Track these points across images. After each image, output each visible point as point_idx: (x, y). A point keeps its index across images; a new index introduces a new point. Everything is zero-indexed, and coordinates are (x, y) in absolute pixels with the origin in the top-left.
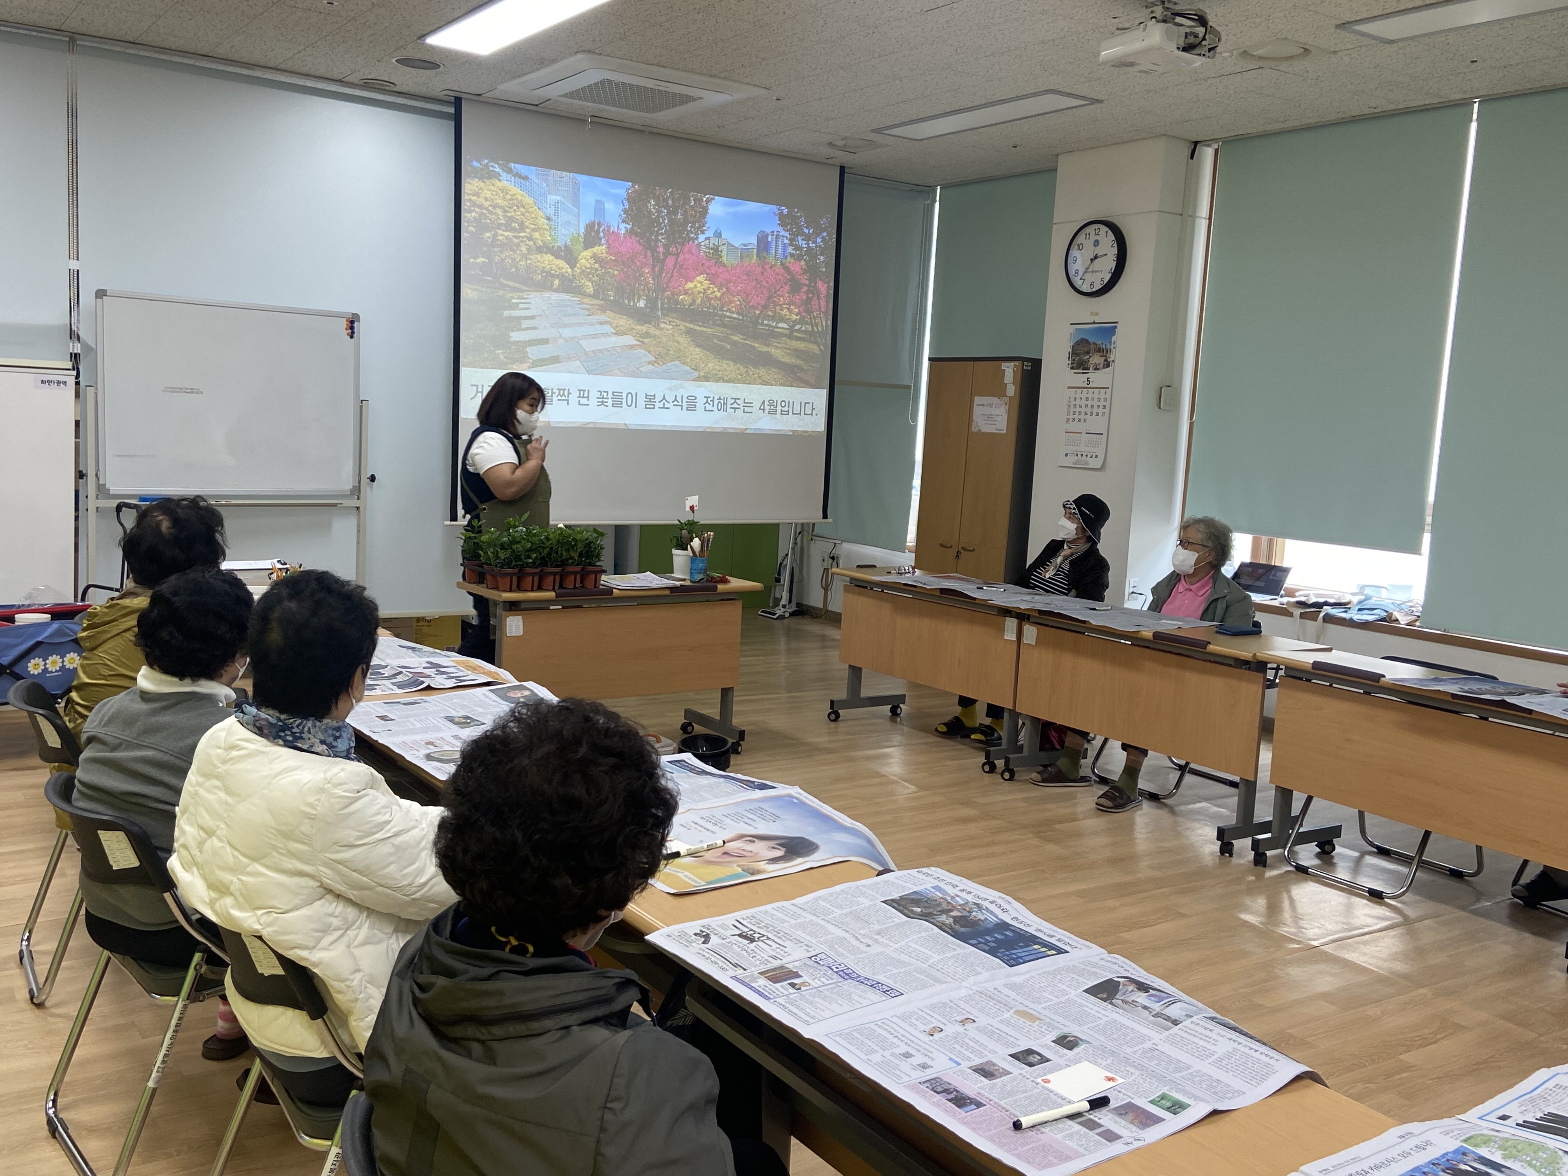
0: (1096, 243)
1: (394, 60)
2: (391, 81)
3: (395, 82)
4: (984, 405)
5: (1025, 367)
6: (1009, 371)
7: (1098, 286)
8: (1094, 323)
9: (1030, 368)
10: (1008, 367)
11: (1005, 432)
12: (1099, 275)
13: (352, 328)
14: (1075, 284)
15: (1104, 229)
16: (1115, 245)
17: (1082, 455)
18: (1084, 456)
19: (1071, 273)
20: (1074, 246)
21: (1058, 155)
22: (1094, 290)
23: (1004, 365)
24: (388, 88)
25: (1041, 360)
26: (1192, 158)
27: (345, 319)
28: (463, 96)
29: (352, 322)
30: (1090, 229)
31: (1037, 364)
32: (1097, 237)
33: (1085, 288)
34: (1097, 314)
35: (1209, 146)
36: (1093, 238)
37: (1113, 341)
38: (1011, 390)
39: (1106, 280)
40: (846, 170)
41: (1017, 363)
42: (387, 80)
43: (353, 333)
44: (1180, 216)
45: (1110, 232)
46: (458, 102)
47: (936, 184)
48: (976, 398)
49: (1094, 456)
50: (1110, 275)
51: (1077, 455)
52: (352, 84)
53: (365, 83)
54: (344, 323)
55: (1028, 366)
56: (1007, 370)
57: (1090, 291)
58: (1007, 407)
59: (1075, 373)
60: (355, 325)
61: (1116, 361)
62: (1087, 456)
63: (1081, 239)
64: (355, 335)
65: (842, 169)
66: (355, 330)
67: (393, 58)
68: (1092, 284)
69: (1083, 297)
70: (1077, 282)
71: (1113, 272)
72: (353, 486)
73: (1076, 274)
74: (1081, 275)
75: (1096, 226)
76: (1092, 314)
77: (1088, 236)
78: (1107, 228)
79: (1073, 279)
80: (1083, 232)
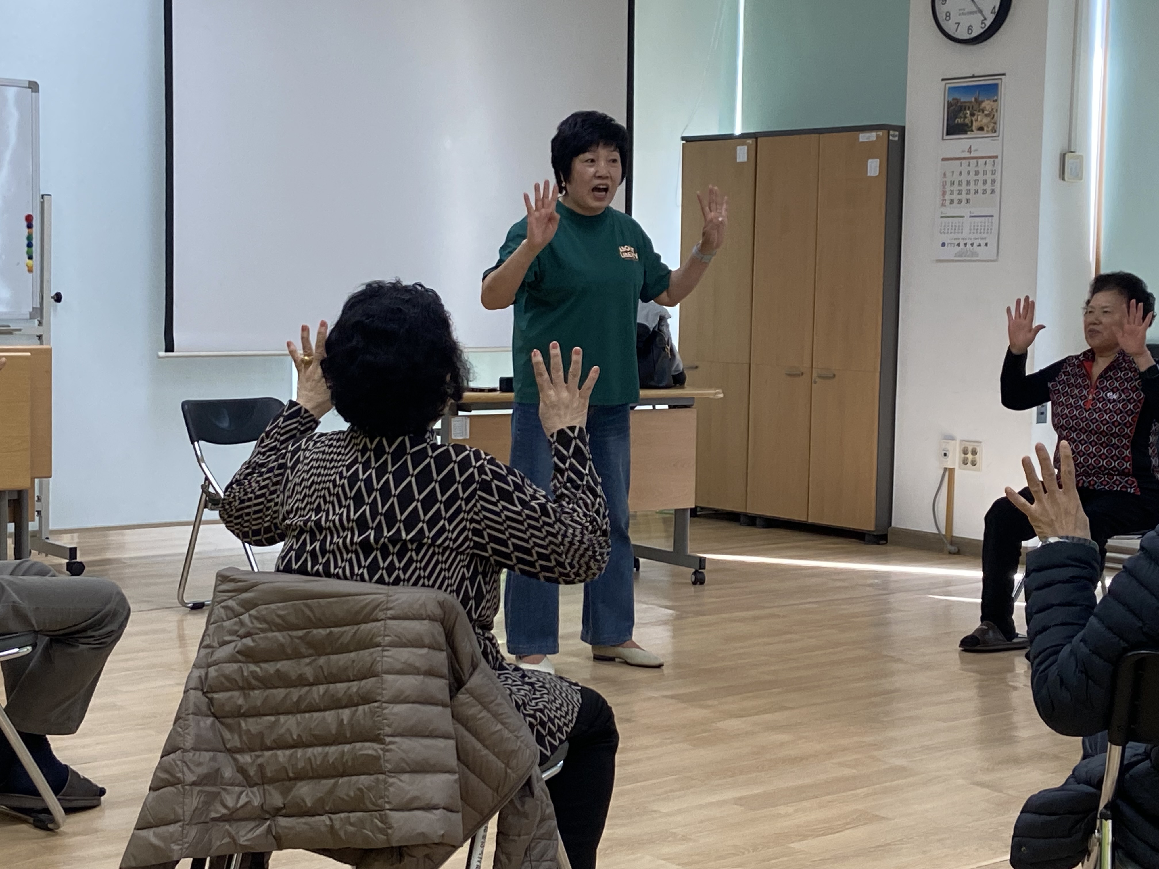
7: (977, 31)
8: (974, 77)
9: (892, 138)
10: (868, 138)
12: (980, 17)
14: (946, 30)
17: (965, 244)
18: (968, 246)
19: (941, 17)
22: (974, 35)
23: (863, 136)
25: (904, 128)
31: (899, 133)
33: (961, 34)
34: (976, 66)
38: (874, 170)
39: (988, 23)
41: (880, 133)
49: (983, 245)
50: (993, 16)
51: (959, 245)
57: (967, 36)
59: (951, 139)
62: (972, 245)
68: (970, 29)
69: (958, 45)
70: (949, 27)
71: (997, 10)
72: (33, 308)
73: (948, 18)
74: (954, 18)
76: (970, 66)
79: (945, 24)
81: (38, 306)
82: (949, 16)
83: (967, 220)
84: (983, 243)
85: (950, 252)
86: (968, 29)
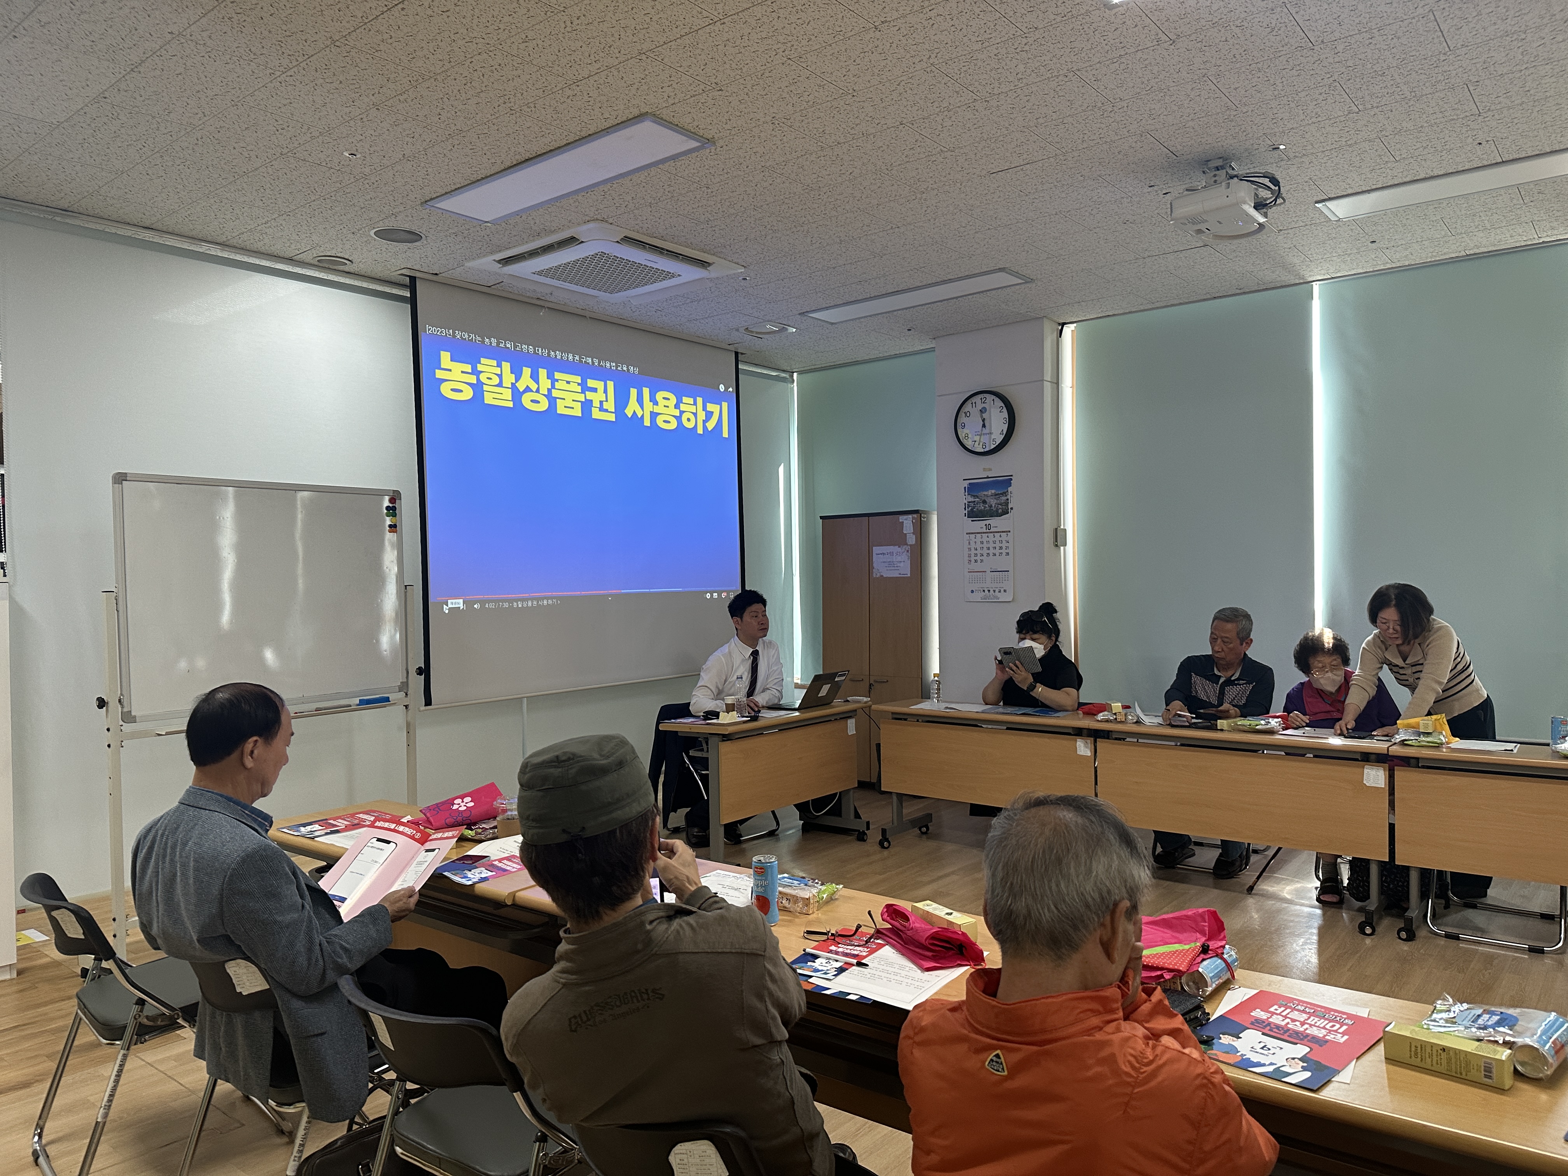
0: (985, 410)
1: (372, 233)
2: (350, 258)
3: (355, 260)
4: (884, 554)
5: (916, 519)
6: (908, 523)
7: (991, 446)
8: (988, 477)
9: (919, 519)
10: (907, 520)
11: (910, 576)
12: (992, 437)
14: (967, 446)
15: (990, 397)
16: (1005, 410)
17: (989, 591)
18: (991, 591)
19: (962, 437)
20: (962, 414)
22: (987, 449)
23: (902, 518)
26: (1060, 337)
28: (419, 275)
30: (977, 399)
32: (984, 405)
33: (977, 449)
34: (990, 470)
36: (980, 406)
37: (1010, 491)
38: (911, 539)
39: (998, 441)
41: (915, 516)
42: (346, 257)
46: (412, 283)
48: (875, 548)
50: (1002, 436)
51: (982, 591)
52: (304, 262)
53: (318, 261)
56: (904, 522)
57: (983, 450)
58: (910, 554)
61: (1015, 508)
62: (994, 591)
63: (968, 407)
65: (737, 354)
67: (374, 228)
68: (984, 444)
69: (977, 456)
70: (969, 444)
71: (1005, 433)
73: (968, 438)
74: (973, 438)
75: (982, 396)
76: (984, 470)
77: (974, 405)
78: (993, 397)
79: (965, 442)
80: (969, 402)
83: (989, 575)
84: (1002, 590)
85: (978, 596)
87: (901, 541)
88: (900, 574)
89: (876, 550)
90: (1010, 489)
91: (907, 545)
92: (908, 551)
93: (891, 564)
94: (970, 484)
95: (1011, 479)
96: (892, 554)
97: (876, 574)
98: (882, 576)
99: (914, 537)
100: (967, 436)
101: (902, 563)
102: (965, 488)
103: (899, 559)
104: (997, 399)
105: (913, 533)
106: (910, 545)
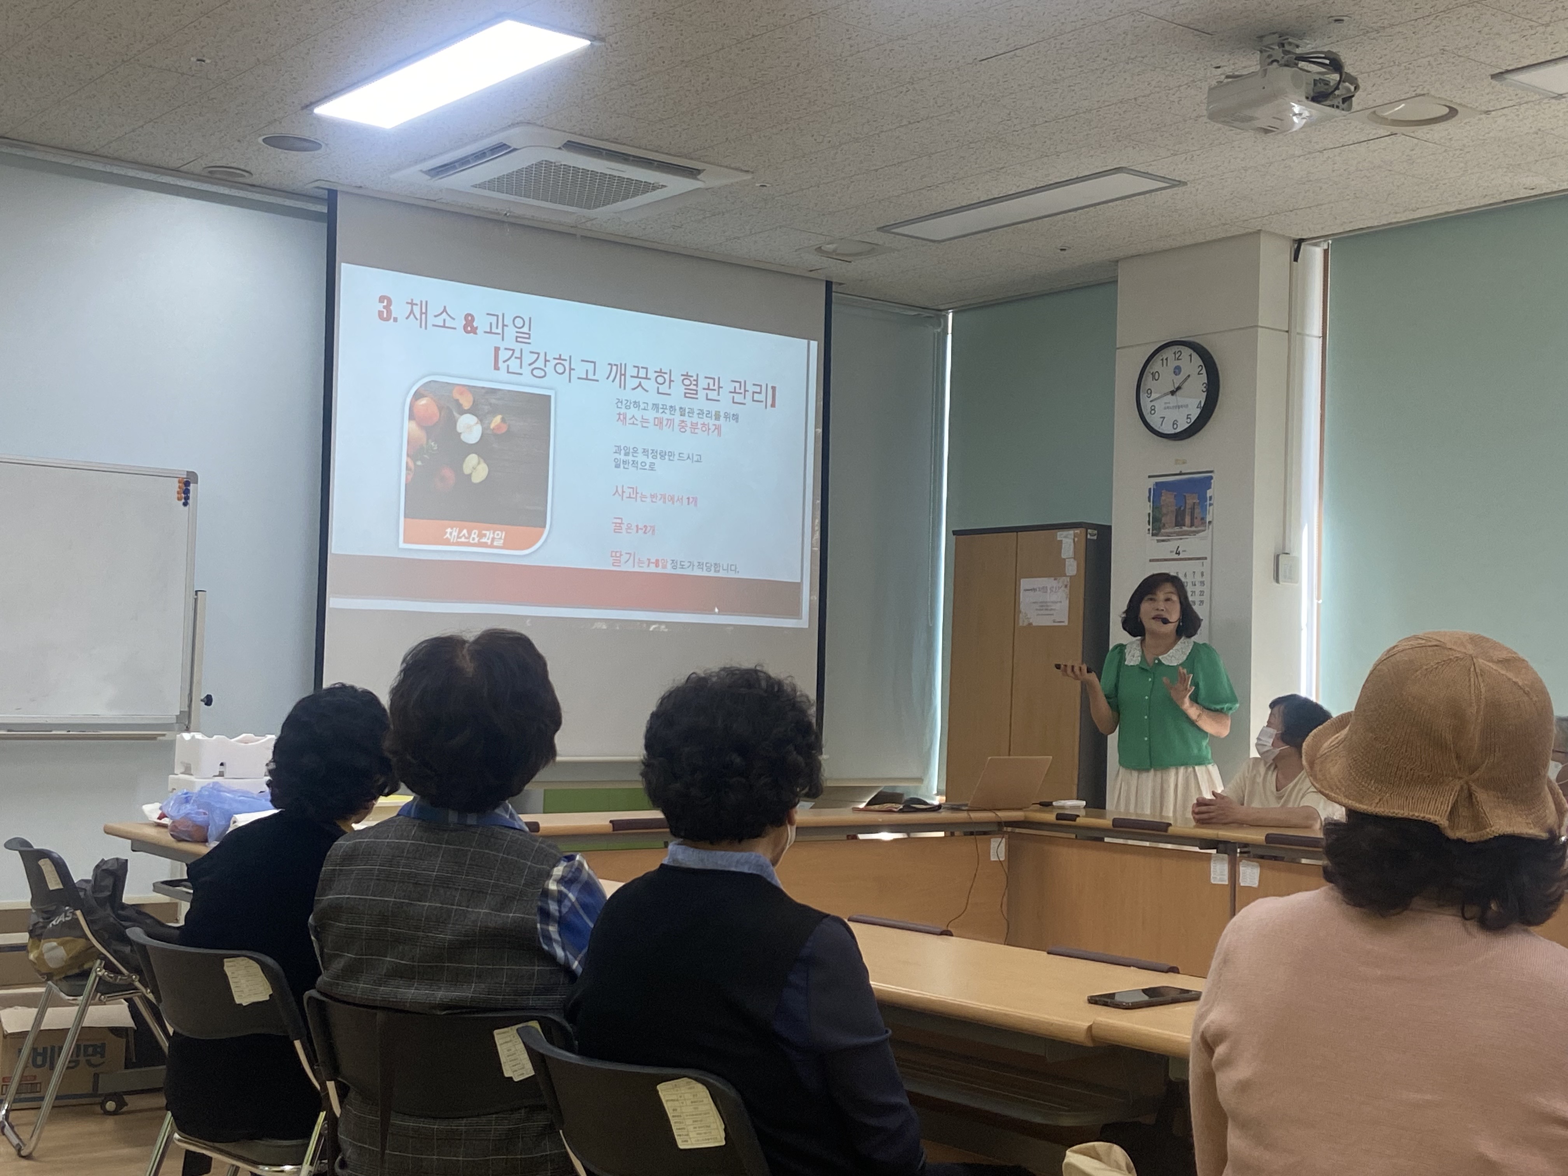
0: (1177, 370)
1: (260, 140)
2: (247, 169)
3: (252, 172)
4: (1034, 590)
5: (1089, 536)
6: (1067, 541)
7: (1183, 426)
8: (1181, 474)
9: (1095, 538)
10: (1066, 537)
11: (1066, 623)
12: (1186, 412)
13: (187, 492)
14: (1151, 424)
15: (1186, 351)
16: (1204, 371)
19: (1146, 411)
20: (1148, 377)
21: (1117, 261)
22: (1178, 430)
23: (1061, 535)
24: (241, 180)
25: (1110, 528)
26: (1296, 259)
27: (177, 480)
28: (339, 188)
29: (187, 484)
30: (1169, 353)
31: (1105, 532)
32: (1177, 363)
33: (1168, 429)
34: (1184, 462)
35: (1316, 245)
36: (1173, 364)
37: (1208, 496)
38: (1072, 568)
39: (1194, 418)
40: (834, 288)
41: (1077, 531)
42: (242, 167)
43: (187, 498)
44: (1287, 334)
45: (1195, 355)
46: (331, 198)
47: (947, 306)
48: (1022, 580)
50: (1199, 411)
52: (193, 174)
53: (210, 172)
54: (175, 486)
55: (1092, 534)
56: (1065, 540)
57: (1173, 432)
58: (1067, 590)
59: (1158, 541)
60: (192, 487)
61: (1214, 522)
63: (1156, 366)
64: (190, 501)
65: (829, 285)
66: (191, 495)
67: (260, 136)
69: (1164, 440)
70: (1154, 421)
71: (1202, 405)
72: (181, 712)
73: (1153, 412)
74: (1160, 411)
75: (1176, 348)
76: (1177, 462)
77: (1165, 361)
78: (1190, 351)
79: (1148, 418)
80: (1158, 357)
81: (186, 709)
82: (1154, 410)
86: (1174, 424)
87: (1055, 570)
88: (1054, 622)
89: (1025, 583)
90: (1209, 493)
91: (1065, 576)
92: (1066, 586)
93: (1044, 606)
94: (1157, 484)
95: (1211, 478)
96: (1044, 589)
97: (1022, 622)
98: (1030, 624)
99: (1075, 564)
100: (1153, 409)
101: (1059, 604)
102: (1150, 489)
103: (1054, 598)
104: (1195, 356)
105: (1074, 558)
106: (1071, 577)
